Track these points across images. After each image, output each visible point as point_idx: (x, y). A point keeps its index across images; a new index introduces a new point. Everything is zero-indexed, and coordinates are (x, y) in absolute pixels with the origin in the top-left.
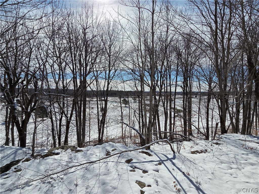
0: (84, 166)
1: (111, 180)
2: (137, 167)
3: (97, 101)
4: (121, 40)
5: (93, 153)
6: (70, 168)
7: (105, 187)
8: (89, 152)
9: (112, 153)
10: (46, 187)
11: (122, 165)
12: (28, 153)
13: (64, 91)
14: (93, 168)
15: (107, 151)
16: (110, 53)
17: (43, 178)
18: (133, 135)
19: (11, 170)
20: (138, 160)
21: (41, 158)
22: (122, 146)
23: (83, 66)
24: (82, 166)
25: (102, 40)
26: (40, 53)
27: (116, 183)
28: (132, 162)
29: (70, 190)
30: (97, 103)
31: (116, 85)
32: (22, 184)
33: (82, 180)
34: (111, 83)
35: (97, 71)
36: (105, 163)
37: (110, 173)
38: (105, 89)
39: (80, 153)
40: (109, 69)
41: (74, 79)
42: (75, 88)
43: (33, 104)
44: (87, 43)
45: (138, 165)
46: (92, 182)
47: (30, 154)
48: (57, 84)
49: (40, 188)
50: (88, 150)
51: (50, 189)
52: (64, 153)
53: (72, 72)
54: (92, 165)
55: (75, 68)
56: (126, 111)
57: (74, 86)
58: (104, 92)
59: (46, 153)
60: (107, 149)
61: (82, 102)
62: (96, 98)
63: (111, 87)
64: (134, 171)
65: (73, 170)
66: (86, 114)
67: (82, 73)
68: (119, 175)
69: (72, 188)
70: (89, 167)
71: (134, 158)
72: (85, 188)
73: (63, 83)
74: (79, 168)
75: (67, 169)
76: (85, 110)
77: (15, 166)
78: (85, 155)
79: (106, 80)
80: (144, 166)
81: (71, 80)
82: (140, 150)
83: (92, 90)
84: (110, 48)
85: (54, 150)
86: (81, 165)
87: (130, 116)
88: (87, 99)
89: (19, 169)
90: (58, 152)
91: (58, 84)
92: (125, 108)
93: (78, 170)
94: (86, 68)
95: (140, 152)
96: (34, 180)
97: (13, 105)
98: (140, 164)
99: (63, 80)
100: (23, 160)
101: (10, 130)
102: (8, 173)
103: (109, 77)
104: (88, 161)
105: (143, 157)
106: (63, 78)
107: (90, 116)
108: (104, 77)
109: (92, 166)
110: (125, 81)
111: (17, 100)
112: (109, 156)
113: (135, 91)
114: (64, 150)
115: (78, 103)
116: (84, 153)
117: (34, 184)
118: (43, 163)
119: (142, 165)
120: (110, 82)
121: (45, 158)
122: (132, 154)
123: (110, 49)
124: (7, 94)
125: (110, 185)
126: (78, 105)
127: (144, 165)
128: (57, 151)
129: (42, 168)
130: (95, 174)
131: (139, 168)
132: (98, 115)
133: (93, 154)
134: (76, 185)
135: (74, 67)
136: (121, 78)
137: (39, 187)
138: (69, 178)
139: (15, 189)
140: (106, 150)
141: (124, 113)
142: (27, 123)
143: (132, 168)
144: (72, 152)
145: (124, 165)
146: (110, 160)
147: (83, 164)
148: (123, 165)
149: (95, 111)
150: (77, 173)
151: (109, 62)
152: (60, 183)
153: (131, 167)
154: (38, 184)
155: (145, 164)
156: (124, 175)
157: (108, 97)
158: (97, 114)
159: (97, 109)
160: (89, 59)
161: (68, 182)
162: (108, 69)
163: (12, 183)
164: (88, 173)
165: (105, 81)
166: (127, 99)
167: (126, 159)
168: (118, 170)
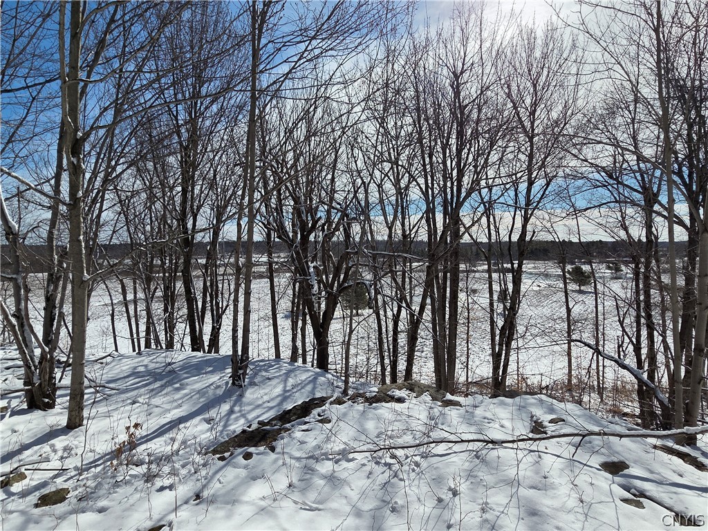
0: (471, 446)
1: (557, 510)
2: (647, 494)
3: (489, 271)
4: (572, 80)
5: (492, 417)
6: (434, 442)
7: (537, 524)
8: (479, 412)
9: (551, 428)
10: (382, 473)
11: (592, 475)
12: (337, 387)
13: (404, 245)
14: (496, 459)
15: (535, 418)
16: (533, 130)
17: (375, 452)
18: (609, 384)
19: (312, 415)
20: (652, 472)
21: (365, 402)
22: (585, 415)
23: (452, 179)
24: (464, 446)
25: (509, 95)
26: (355, 157)
27: (573, 522)
28: (626, 472)
29: (440, 500)
30: (490, 277)
31: (548, 225)
32: (336, 451)
33: (468, 483)
34: (532, 220)
35: (490, 188)
36: (532, 453)
37: (553, 489)
38: (515, 238)
39: (454, 409)
40: (530, 178)
41: (430, 213)
42: (430, 236)
43: (342, 276)
44: (462, 113)
45: (655, 489)
46: (498, 499)
47: (340, 390)
48: (390, 229)
49: (370, 473)
50: (476, 407)
51: (392, 481)
52: (414, 401)
53: (424, 196)
54: (492, 449)
55: (430, 185)
56: (582, 306)
57: (429, 231)
58: (510, 246)
59: (374, 392)
60: (534, 414)
61: (449, 274)
62: (485, 264)
63: (534, 232)
64: (639, 505)
65: (441, 449)
66: (459, 307)
67: (449, 197)
68: (582, 502)
69: (443, 497)
70: (484, 452)
71: (635, 462)
72: (480, 507)
73: (403, 224)
74: (457, 448)
75: (427, 443)
76: (455, 296)
77: (319, 410)
78: (469, 418)
79: (518, 212)
80: (681, 501)
81: (422, 218)
82: (659, 442)
83: (475, 242)
84: (533, 113)
85: (392, 390)
86: (462, 441)
87: (597, 322)
88: (462, 267)
89: (325, 417)
90: (400, 395)
91: (393, 229)
92: (580, 297)
93: (455, 454)
94: (460, 180)
95: (655, 447)
96: (357, 450)
97: (308, 278)
98: (660, 489)
99: (403, 218)
100: (332, 399)
101: (299, 330)
102: (308, 420)
103: (528, 203)
104: (481, 437)
105: (671, 466)
106: (403, 213)
107: (469, 313)
108: (511, 203)
109: (494, 453)
110: (580, 211)
111: (314, 267)
112: (544, 436)
113: (623, 240)
114: (415, 394)
115: (437, 277)
116: (467, 411)
117: (357, 459)
118: (371, 415)
119: (674, 496)
120: (530, 217)
121: (374, 405)
122: (627, 448)
123: (534, 117)
124: (297, 253)
125: (556, 522)
126: (438, 283)
127: (680, 496)
128: (398, 393)
129: (370, 425)
130: (506, 478)
131: (659, 500)
132: (492, 310)
133: (491, 419)
134: (455, 493)
135: (430, 182)
136: (568, 201)
137: (368, 468)
138: (435, 469)
139: (323, 459)
140: (532, 417)
141: (577, 310)
142: (332, 319)
143: (629, 492)
144: (435, 404)
145: (597, 476)
146: (546, 448)
147: (469, 441)
148: (595, 473)
149: (484, 300)
150: (451, 460)
151: (531, 156)
152: (413, 475)
153: (627, 488)
154: (365, 461)
155: (683, 494)
156: (600, 508)
157: (524, 262)
158: (488, 310)
159: (488, 296)
160: (469, 156)
161: (433, 477)
162: (525, 178)
163: (316, 443)
164: (484, 468)
165: (513, 214)
166: (586, 268)
167: (602, 459)
168: (576, 485)
